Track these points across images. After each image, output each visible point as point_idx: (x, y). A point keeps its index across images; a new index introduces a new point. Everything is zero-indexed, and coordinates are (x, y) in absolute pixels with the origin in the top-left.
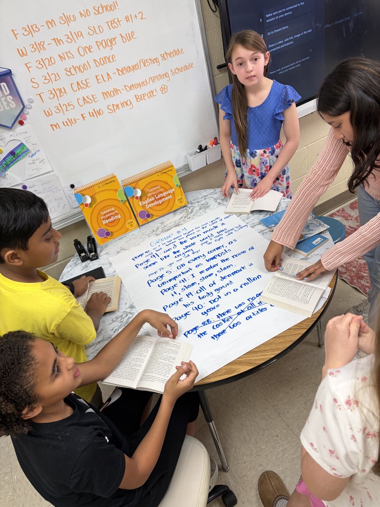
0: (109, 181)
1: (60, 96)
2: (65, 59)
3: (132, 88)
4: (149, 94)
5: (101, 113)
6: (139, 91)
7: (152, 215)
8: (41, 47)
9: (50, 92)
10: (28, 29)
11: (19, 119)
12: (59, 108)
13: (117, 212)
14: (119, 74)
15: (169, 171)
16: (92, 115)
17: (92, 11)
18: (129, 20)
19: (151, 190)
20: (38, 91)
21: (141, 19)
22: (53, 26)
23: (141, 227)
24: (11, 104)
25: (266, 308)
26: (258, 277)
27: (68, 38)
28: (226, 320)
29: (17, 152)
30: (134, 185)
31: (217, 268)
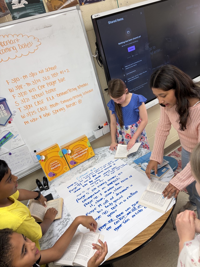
0: (54, 147)
1: (29, 108)
2: (32, 92)
3: (65, 102)
4: (73, 104)
5: (50, 115)
6: (68, 103)
7: (77, 163)
8: (21, 87)
9: (24, 107)
10: (14, 80)
11: (9, 120)
12: (29, 114)
13: (58, 162)
14: (58, 96)
15: (85, 139)
16: (45, 116)
17: (45, 70)
18: (62, 73)
19: (76, 150)
20: (19, 107)
21: (68, 72)
22: (26, 78)
23: (71, 170)
24: (5, 114)
25: (142, 210)
26: (136, 192)
27: (33, 82)
28: (121, 218)
29: (7, 137)
30: (67, 148)
31: (114, 189)
